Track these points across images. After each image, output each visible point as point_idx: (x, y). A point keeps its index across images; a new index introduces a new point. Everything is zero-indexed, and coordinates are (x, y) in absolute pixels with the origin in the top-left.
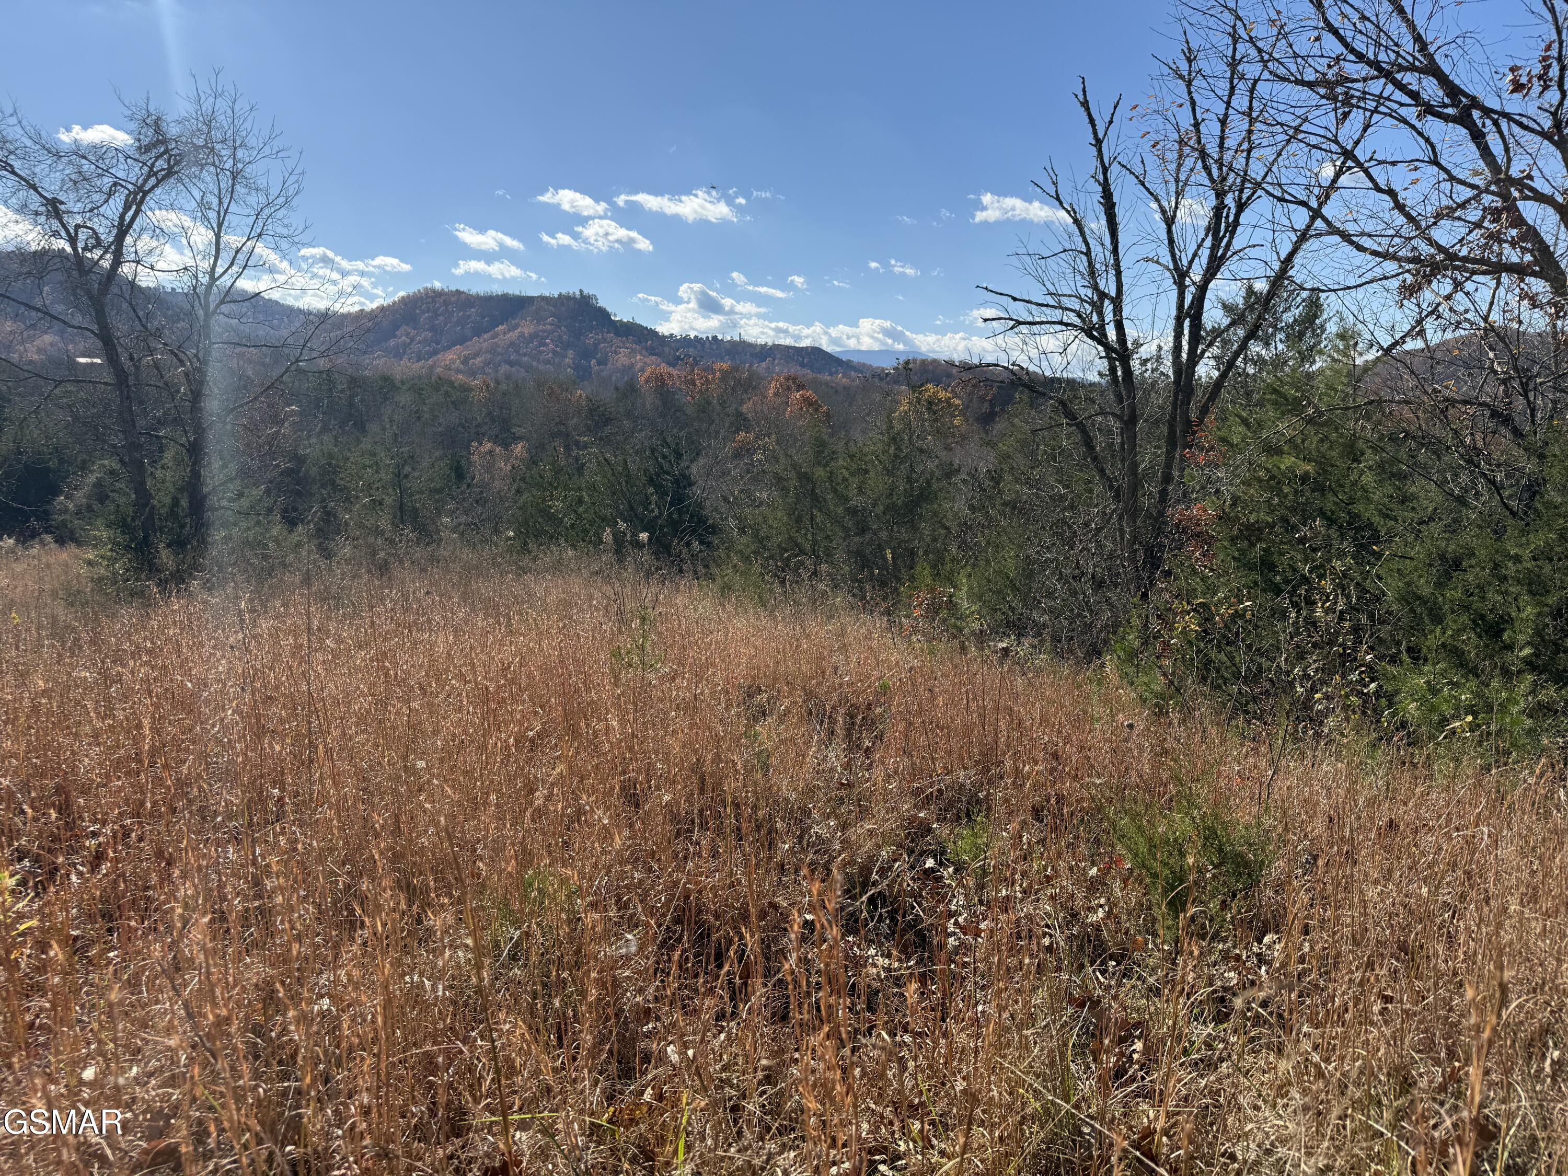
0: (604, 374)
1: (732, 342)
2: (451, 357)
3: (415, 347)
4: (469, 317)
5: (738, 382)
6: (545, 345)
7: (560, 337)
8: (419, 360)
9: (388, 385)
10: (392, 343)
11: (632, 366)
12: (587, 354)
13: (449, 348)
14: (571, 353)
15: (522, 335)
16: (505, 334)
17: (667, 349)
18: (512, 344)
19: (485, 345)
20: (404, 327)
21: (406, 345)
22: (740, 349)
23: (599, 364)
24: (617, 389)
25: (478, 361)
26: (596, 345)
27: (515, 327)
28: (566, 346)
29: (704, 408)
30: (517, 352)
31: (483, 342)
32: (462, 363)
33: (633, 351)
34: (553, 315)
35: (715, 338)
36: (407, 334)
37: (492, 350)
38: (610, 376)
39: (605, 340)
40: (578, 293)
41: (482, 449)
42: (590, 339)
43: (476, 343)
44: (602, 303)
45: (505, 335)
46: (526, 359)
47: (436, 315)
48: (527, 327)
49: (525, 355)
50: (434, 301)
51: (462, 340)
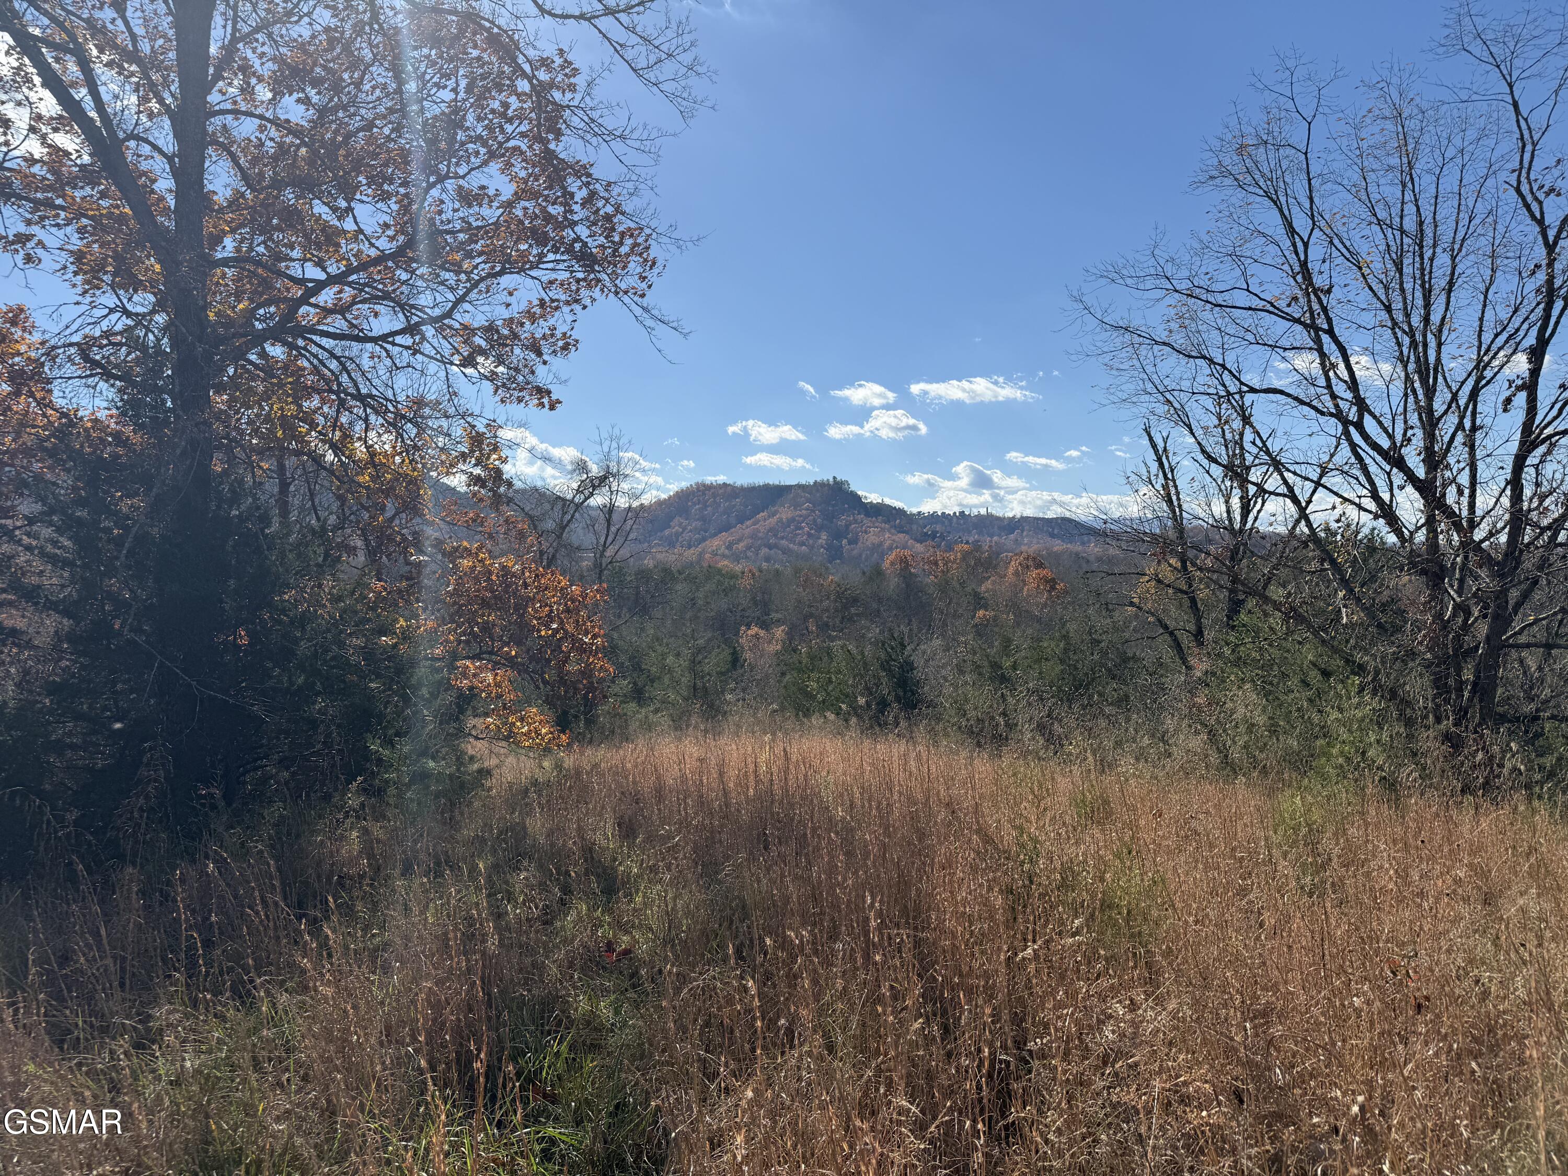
0: (855, 552)
1: (979, 516)
2: (716, 543)
3: (686, 536)
4: (734, 506)
5: (978, 562)
6: (801, 528)
7: (815, 521)
8: (689, 547)
9: (668, 575)
10: (667, 532)
11: (881, 544)
12: (838, 535)
13: (715, 535)
14: (824, 536)
15: (780, 520)
16: (765, 520)
17: (914, 527)
18: (770, 530)
19: (747, 531)
20: (677, 518)
21: (677, 535)
22: (987, 523)
23: (850, 543)
24: (864, 573)
25: (741, 546)
26: (847, 526)
27: (774, 515)
28: (820, 528)
29: (944, 587)
30: (775, 536)
31: (746, 528)
32: (727, 548)
33: (883, 530)
34: (808, 501)
35: (962, 513)
36: (680, 525)
37: (754, 536)
38: (860, 555)
39: (856, 521)
40: (831, 480)
41: (749, 632)
42: (842, 521)
43: (738, 530)
44: (853, 488)
45: (765, 522)
46: (784, 542)
47: (705, 507)
48: (785, 513)
49: (782, 538)
50: (704, 494)
51: (727, 528)
